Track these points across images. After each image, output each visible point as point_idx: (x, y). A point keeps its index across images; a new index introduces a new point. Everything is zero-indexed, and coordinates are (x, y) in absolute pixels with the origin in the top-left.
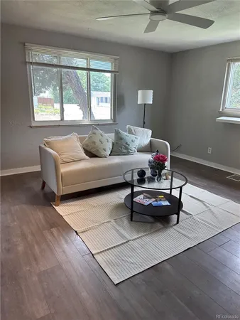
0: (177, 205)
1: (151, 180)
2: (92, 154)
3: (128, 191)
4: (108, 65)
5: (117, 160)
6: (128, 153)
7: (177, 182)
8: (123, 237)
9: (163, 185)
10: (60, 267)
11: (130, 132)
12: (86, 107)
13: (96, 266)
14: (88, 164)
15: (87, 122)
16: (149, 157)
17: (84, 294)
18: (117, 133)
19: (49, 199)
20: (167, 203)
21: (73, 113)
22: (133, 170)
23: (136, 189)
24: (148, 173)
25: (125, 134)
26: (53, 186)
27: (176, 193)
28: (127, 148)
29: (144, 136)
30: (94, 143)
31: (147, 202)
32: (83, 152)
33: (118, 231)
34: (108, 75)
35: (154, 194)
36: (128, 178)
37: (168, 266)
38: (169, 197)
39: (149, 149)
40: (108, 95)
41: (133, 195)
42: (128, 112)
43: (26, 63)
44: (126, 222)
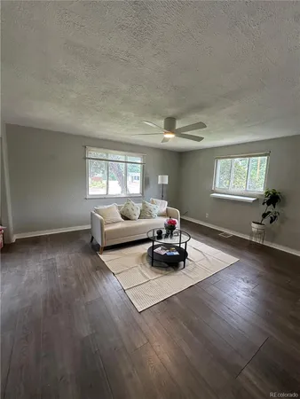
0: (183, 254)
1: (166, 236)
2: (126, 218)
3: (151, 244)
5: (143, 222)
6: (151, 217)
7: (185, 238)
8: (147, 278)
9: (175, 240)
10: (101, 298)
11: (153, 203)
12: (124, 184)
13: (125, 298)
14: (123, 225)
15: (123, 195)
16: (165, 220)
17: (117, 319)
18: (144, 203)
19: (95, 249)
20: (177, 253)
21: (115, 189)
22: (154, 230)
23: (155, 243)
24: (164, 232)
25: (148, 204)
26: (99, 240)
27: (183, 246)
28: (150, 214)
29: (162, 206)
30: (128, 210)
31: (163, 253)
32: (120, 216)
33: (142, 274)
34: (139, 166)
35: (168, 246)
36: (151, 235)
37: (176, 299)
38: (179, 249)
39: (167, 214)
40: (139, 175)
41: (154, 247)
42: (152, 189)
43: (85, 158)
44: (148, 265)
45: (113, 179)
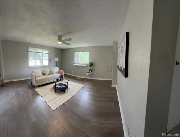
0: (66, 87)
1: (60, 81)
2: (44, 75)
3: (54, 84)
4: (47, 52)
5: (50, 76)
6: (53, 74)
7: (66, 81)
8: (54, 97)
9: (63, 82)
10: (38, 106)
11: (53, 68)
12: (42, 62)
13: (48, 106)
14: (43, 77)
15: (43, 66)
16: (59, 75)
17: (45, 114)
18: (50, 69)
19: (33, 87)
20: (64, 87)
21: (38, 63)
22: (55, 79)
23: (56, 83)
24: (59, 79)
25: (52, 69)
26: (34, 83)
27: (66, 84)
28: (53, 73)
29: (57, 69)
30: (44, 71)
31: (59, 87)
32: (42, 74)
33: (52, 96)
34: (47, 54)
35: (61, 84)
36: (54, 80)
37: (66, 104)
38: (65, 85)
39: (59, 72)
40: (47, 58)
41: (56, 85)
42: (52, 62)
43: (28, 52)
44: (54, 92)
45: (38, 60)
